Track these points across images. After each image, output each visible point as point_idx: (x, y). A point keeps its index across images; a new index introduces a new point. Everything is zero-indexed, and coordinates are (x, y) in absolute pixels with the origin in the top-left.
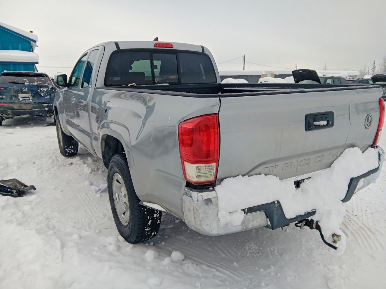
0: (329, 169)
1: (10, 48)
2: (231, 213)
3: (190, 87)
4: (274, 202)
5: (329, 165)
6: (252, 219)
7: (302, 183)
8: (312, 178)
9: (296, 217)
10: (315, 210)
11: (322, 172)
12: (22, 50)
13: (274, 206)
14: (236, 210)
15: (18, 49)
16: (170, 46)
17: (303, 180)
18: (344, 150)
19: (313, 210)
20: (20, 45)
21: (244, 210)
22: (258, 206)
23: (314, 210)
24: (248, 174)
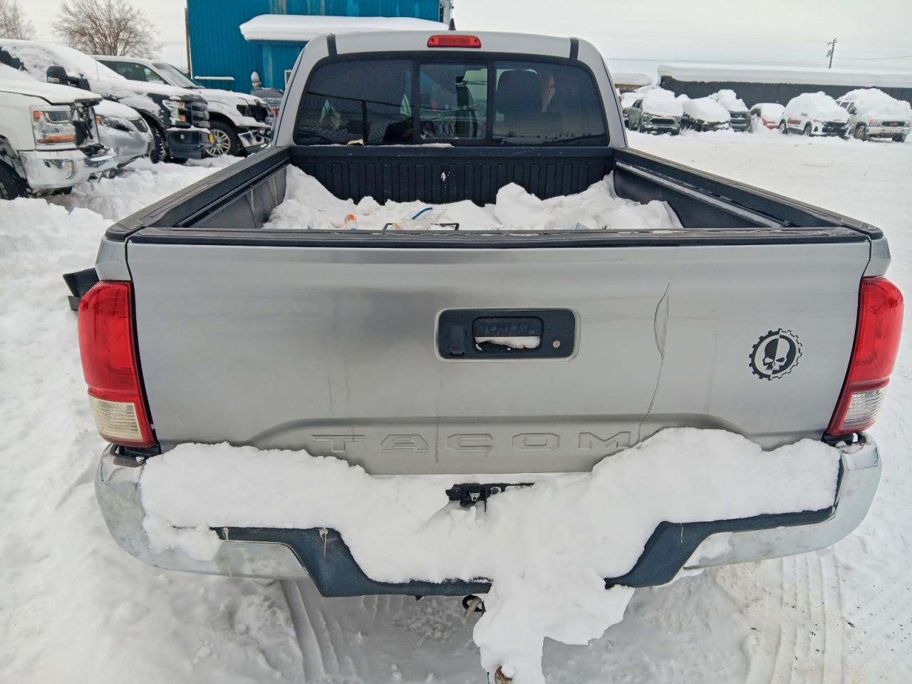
0: (585, 475)
1: (398, 12)
2: (179, 528)
3: (514, 154)
4: (316, 530)
5: (588, 466)
6: (246, 556)
7: (495, 492)
8: (534, 486)
9: (408, 581)
10: (489, 580)
11: (560, 479)
12: (421, 17)
13: (318, 540)
14: (194, 526)
15: (413, 16)
16: (472, 43)
17: (503, 487)
18: (657, 432)
19: (480, 578)
20: (417, 8)
21: (219, 531)
22: (264, 529)
23: (485, 581)
24: (261, 442)
